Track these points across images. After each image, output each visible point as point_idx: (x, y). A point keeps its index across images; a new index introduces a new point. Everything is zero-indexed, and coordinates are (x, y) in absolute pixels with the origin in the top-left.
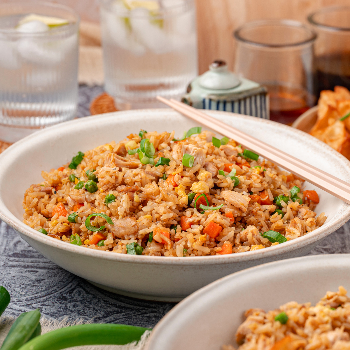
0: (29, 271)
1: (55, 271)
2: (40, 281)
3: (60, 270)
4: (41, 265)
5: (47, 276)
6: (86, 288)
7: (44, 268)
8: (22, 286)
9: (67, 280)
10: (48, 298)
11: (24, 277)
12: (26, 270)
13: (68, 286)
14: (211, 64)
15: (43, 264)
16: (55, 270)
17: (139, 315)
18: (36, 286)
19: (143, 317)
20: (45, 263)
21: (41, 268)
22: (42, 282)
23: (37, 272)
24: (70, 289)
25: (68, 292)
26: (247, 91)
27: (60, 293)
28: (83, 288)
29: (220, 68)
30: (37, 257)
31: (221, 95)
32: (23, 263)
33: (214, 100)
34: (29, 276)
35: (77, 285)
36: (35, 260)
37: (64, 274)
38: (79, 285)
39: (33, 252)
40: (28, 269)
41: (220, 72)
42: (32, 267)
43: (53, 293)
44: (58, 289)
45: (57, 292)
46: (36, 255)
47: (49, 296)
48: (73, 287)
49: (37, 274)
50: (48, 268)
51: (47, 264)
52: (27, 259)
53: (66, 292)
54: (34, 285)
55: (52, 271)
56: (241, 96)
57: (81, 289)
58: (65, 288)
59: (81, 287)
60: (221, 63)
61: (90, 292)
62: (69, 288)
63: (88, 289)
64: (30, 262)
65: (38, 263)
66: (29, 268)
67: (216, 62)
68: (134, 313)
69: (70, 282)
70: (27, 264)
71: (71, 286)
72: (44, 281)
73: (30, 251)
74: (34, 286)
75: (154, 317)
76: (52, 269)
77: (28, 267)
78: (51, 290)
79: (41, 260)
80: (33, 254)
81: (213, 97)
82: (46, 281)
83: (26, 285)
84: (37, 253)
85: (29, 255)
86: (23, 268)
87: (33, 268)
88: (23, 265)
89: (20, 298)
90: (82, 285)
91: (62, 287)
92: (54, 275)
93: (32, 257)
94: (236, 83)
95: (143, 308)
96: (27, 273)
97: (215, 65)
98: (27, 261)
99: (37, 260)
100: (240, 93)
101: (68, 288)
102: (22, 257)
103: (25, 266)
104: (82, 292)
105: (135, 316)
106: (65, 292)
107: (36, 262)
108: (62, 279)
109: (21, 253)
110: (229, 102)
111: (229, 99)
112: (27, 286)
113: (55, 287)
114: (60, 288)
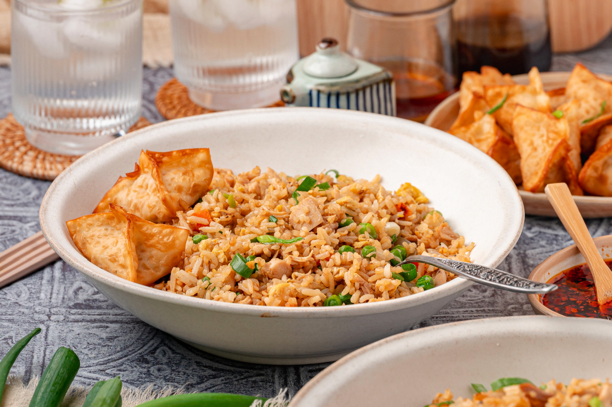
0: (97, 327)
1: (130, 326)
2: (112, 339)
3: (137, 324)
4: (112, 318)
5: (121, 332)
6: (171, 346)
7: (116, 322)
8: (91, 347)
9: (147, 337)
10: (125, 361)
11: (92, 335)
12: (93, 325)
13: (149, 345)
14: (318, 44)
15: (114, 316)
16: (129, 323)
17: (242, 379)
18: (108, 346)
19: (247, 382)
20: (116, 315)
21: (112, 322)
22: (115, 340)
23: (107, 327)
24: (151, 349)
25: (150, 352)
26: (367, 78)
27: (140, 354)
28: (168, 346)
29: (329, 49)
30: (105, 307)
31: (332, 85)
32: (89, 316)
33: (323, 92)
34: (98, 333)
35: (160, 343)
36: (104, 312)
37: (142, 330)
38: (162, 343)
39: (100, 302)
40: (96, 325)
41: (330, 54)
42: (100, 321)
43: (130, 355)
44: (137, 349)
45: (136, 353)
46: (104, 305)
47: (126, 358)
48: (155, 345)
49: (108, 330)
50: (121, 322)
51: (118, 317)
52: (93, 311)
53: (147, 352)
54: (105, 344)
55: (126, 325)
56: (359, 86)
57: (165, 348)
58: (145, 348)
59: (165, 345)
60: (331, 43)
61: (178, 351)
62: (151, 346)
63: (174, 348)
64: (97, 315)
65: (108, 316)
66: (96, 323)
67: (324, 41)
68: (236, 377)
69: (151, 339)
70: (93, 317)
71: (153, 344)
72: (117, 339)
73: (96, 300)
74: (105, 346)
75: (261, 382)
76: (127, 323)
77: (95, 321)
78: (127, 351)
79: (111, 311)
80: (100, 304)
81: (321, 88)
82: (120, 338)
83: (95, 344)
84: (106, 303)
85: (95, 305)
86: (89, 323)
87: (101, 322)
88: (88, 319)
89: (90, 363)
90: (166, 342)
91: (141, 346)
92: (130, 331)
93: (99, 308)
94: (353, 68)
95: (246, 370)
96: (95, 329)
97: (323, 45)
98: (94, 313)
99: (106, 311)
100: (357, 81)
101: (149, 347)
102: (86, 309)
103: (92, 320)
104: (168, 351)
105: (237, 381)
106: (145, 353)
107: (105, 314)
108: (141, 336)
109: (84, 303)
110: (343, 94)
111: (344, 90)
112: (96, 346)
113: (132, 347)
114: (139, 348)
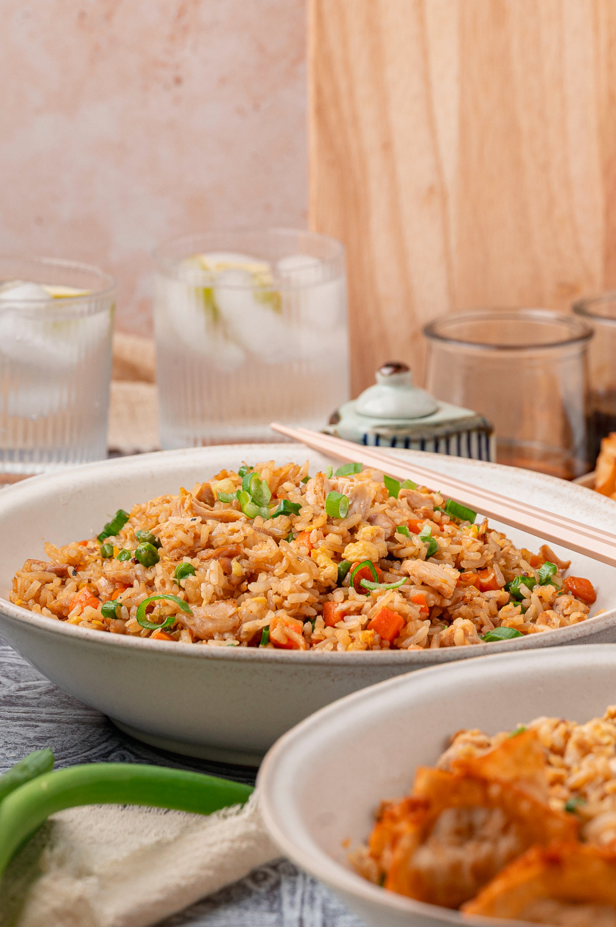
0: (20, 726)
1: (73, 726)
2: (43, 739)
3: (82, 725)
4: (44, 716)
5: (58, 732)
6: (135, 751)
7: (51, 721)
8: (9, 746)
9: (98, 739)
11: (13, 734)
12: (14, 723)
13: (99, 748)
14: (379, 369)
15: (48, 715)
16: (71, 724)
18: (37, 746)
20: (51, 714)
21: (44, 721)
22: (48, 740)
23: (37, 726)
24: (103, 752)
25: (100, 755)
26: (452, 422)
27: (85, 757)
28: (129, 750)
29: (396, 377)
30: (35, 705)
31: (399, 427)
32: (9, 714)
33: (384, 437)
34: (22, 732)
35: (117, 747)
36: (32, 710)
37: (91, 731)
38: (121, 746)
39: (28, 699)
40: (19, 723)
41: (398, 384)
42: (26, 719)
43: (70, 757)
44: (80, 752)
45: (79, 756)
46: (34, 702)
47: (64, 760)
48: (110, 748)
49: (37, 729)
50: (59, 722)
51: (55, 716)
52: (16, 708)
53: (96, 755)
54: (32, 744)
55: (66, 725)
56: (439, 431)
57: (125, 752)
58: (95, 750)
59: (125, 748)
60: (398, 368)
61: (144, 756)
62: (103, 749)
63: (139, 753)
64: (22, 712)
65: (39, 715)
66: (20, 721)
67: (388, 365)
69: (103, 742)
70: (16, 715)
71: (106, 747)
72: (52, 739)
73: (22, 697)
74: (32, 746)
76: (67, 723)
77: (18, 719)
78: (66, 752)
79: (44, 710)
80: (27, 701)
81: (382, 431)
82: (56, 739)
83: (17, 744)
84: (36, 700)
85: (20, 702)
86: (9, 721)
87: (28, 720)
88: (8, 717)
89: (8, 763)
90: (127, 746)
91: (88, 749)
92: (72, 732)
93: (24, 705)
94: (430, 408)
96: (18, 728)
97: (386, 371)
98: (17, 711)
99: (36, 709)
100: (438, 425)
101: (100, 750)
102: (6, 705)
103: (14, 718)
104: (128, 756)
106: (93, 756)
107: (34, 712)
108: (88, 738)
110: (415, 441)
111: (417, 436)
112: (18, 746)
113: (74, 748)
114: (84, 749)
